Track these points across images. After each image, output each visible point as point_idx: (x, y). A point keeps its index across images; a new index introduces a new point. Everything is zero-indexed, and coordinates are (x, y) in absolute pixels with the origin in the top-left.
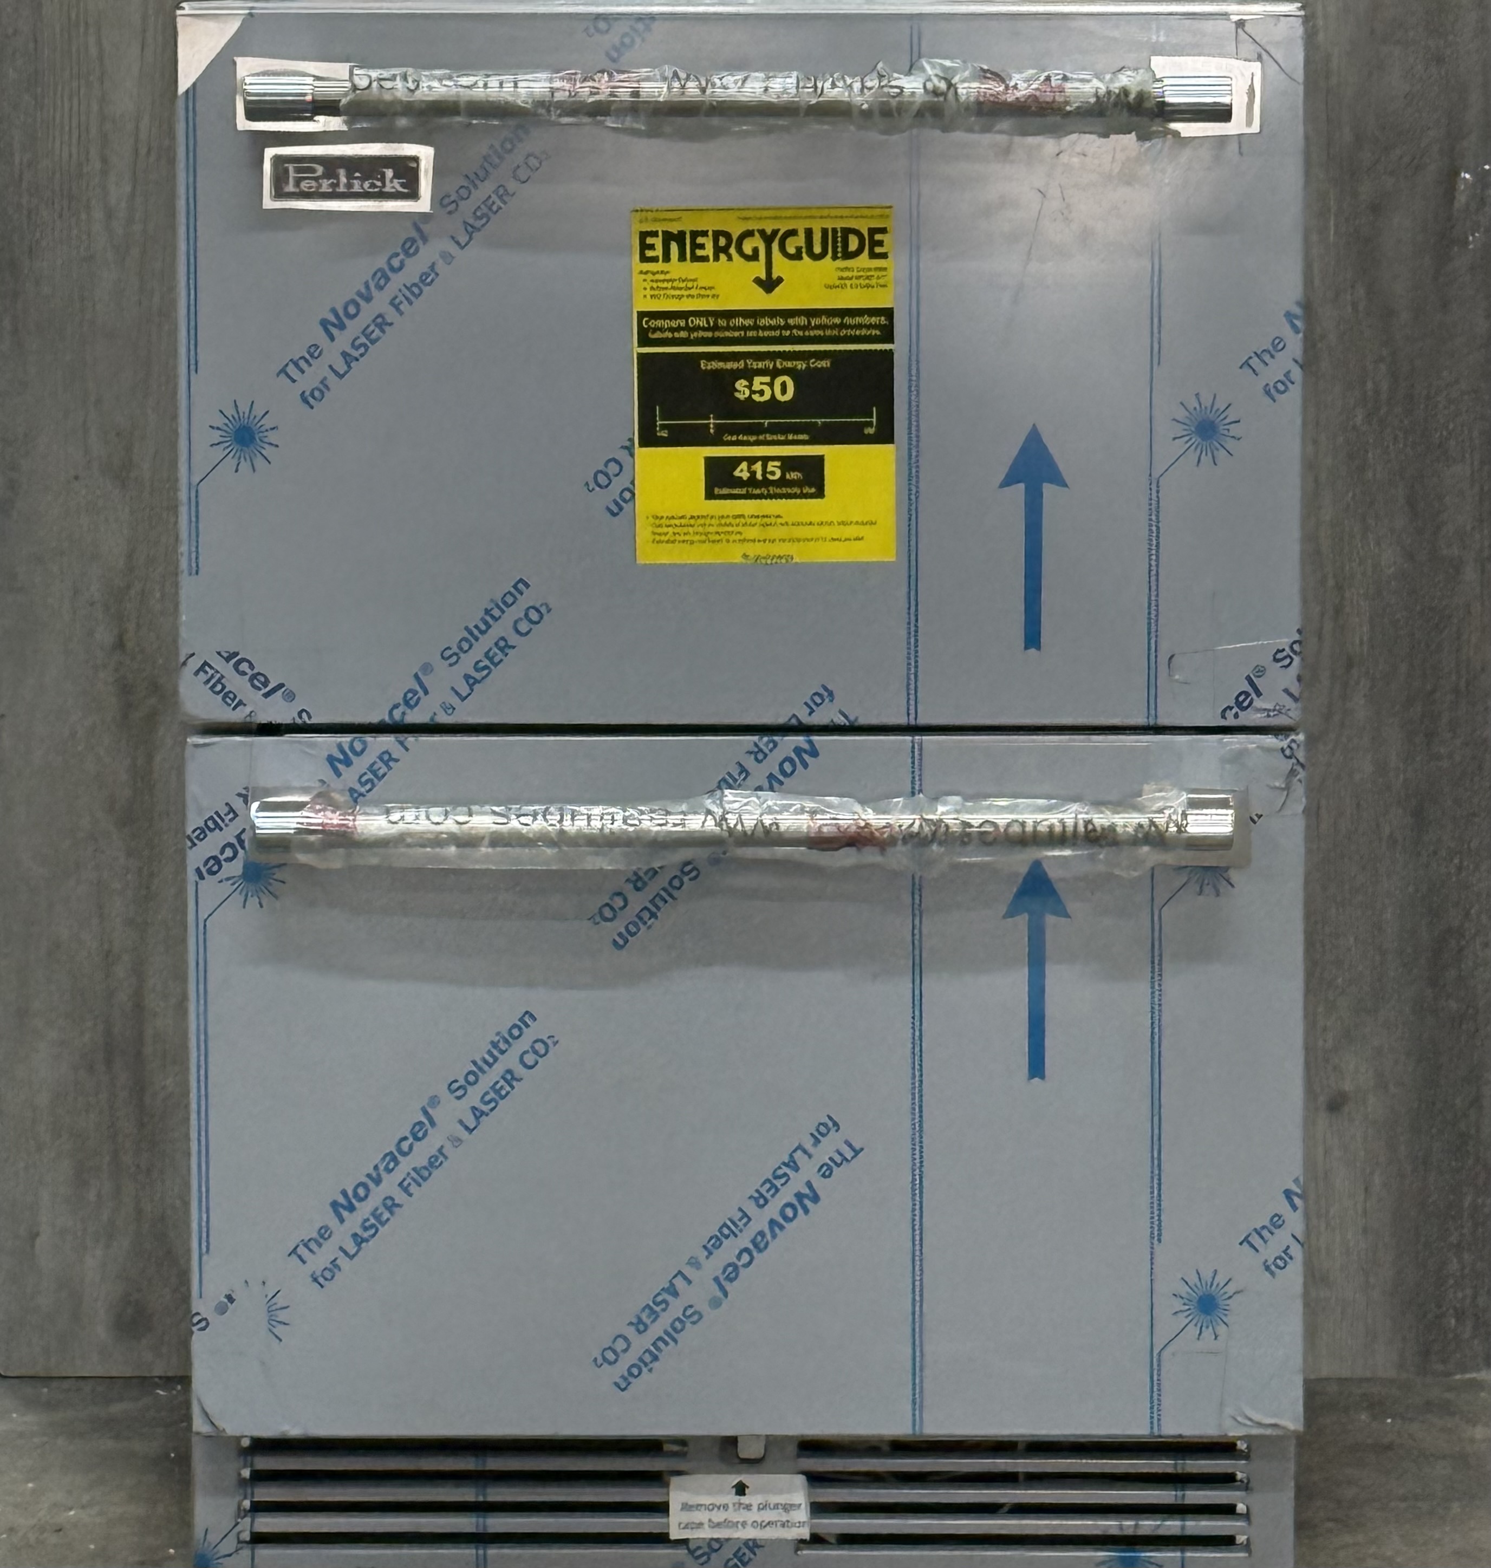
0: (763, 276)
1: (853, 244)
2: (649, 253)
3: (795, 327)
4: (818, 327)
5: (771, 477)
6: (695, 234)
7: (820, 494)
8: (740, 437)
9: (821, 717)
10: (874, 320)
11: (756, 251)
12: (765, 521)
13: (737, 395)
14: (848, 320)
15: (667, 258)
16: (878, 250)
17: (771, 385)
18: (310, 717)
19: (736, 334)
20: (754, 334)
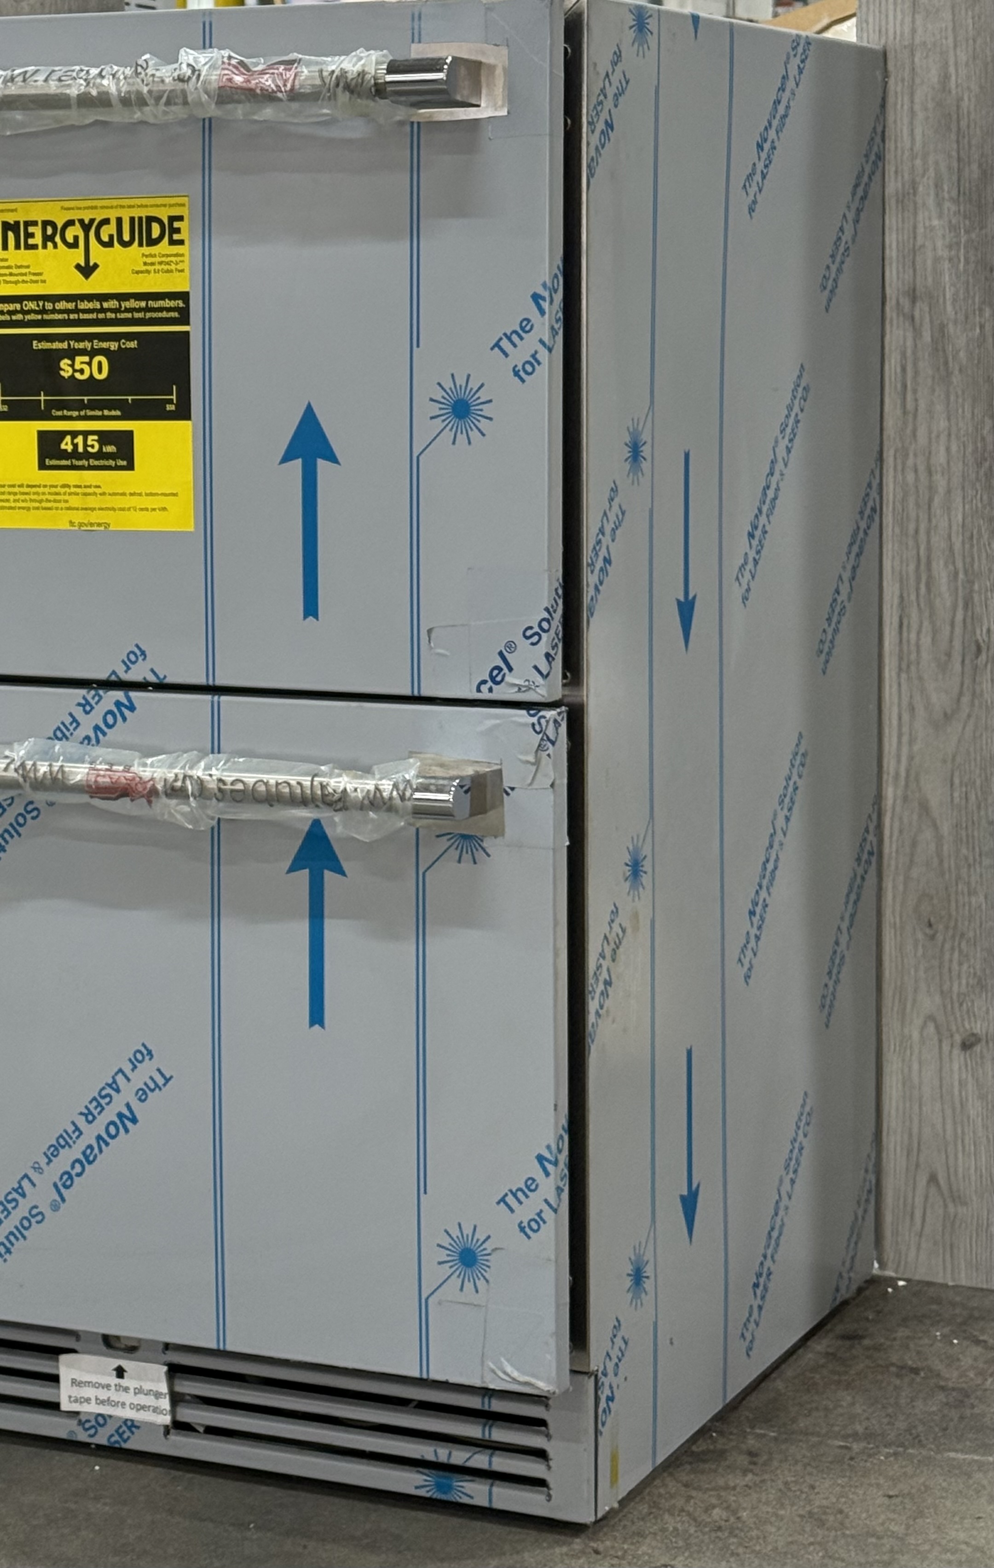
0: (83, 264)
1: (156, 231)
3: (109, 310)
4: (127, 310)
5: (90, 449)
7: (130, 467)
8: (65, 413)
9: (136, 674)
10: (172, 303)
11: (76, 238)
12: (85, 490)
13: (62, 373)
14: (151, 304)
15: (5, 246)
16: (176, 237)
17: (89, 364)
19: (60, 317)
20: (76, 316)
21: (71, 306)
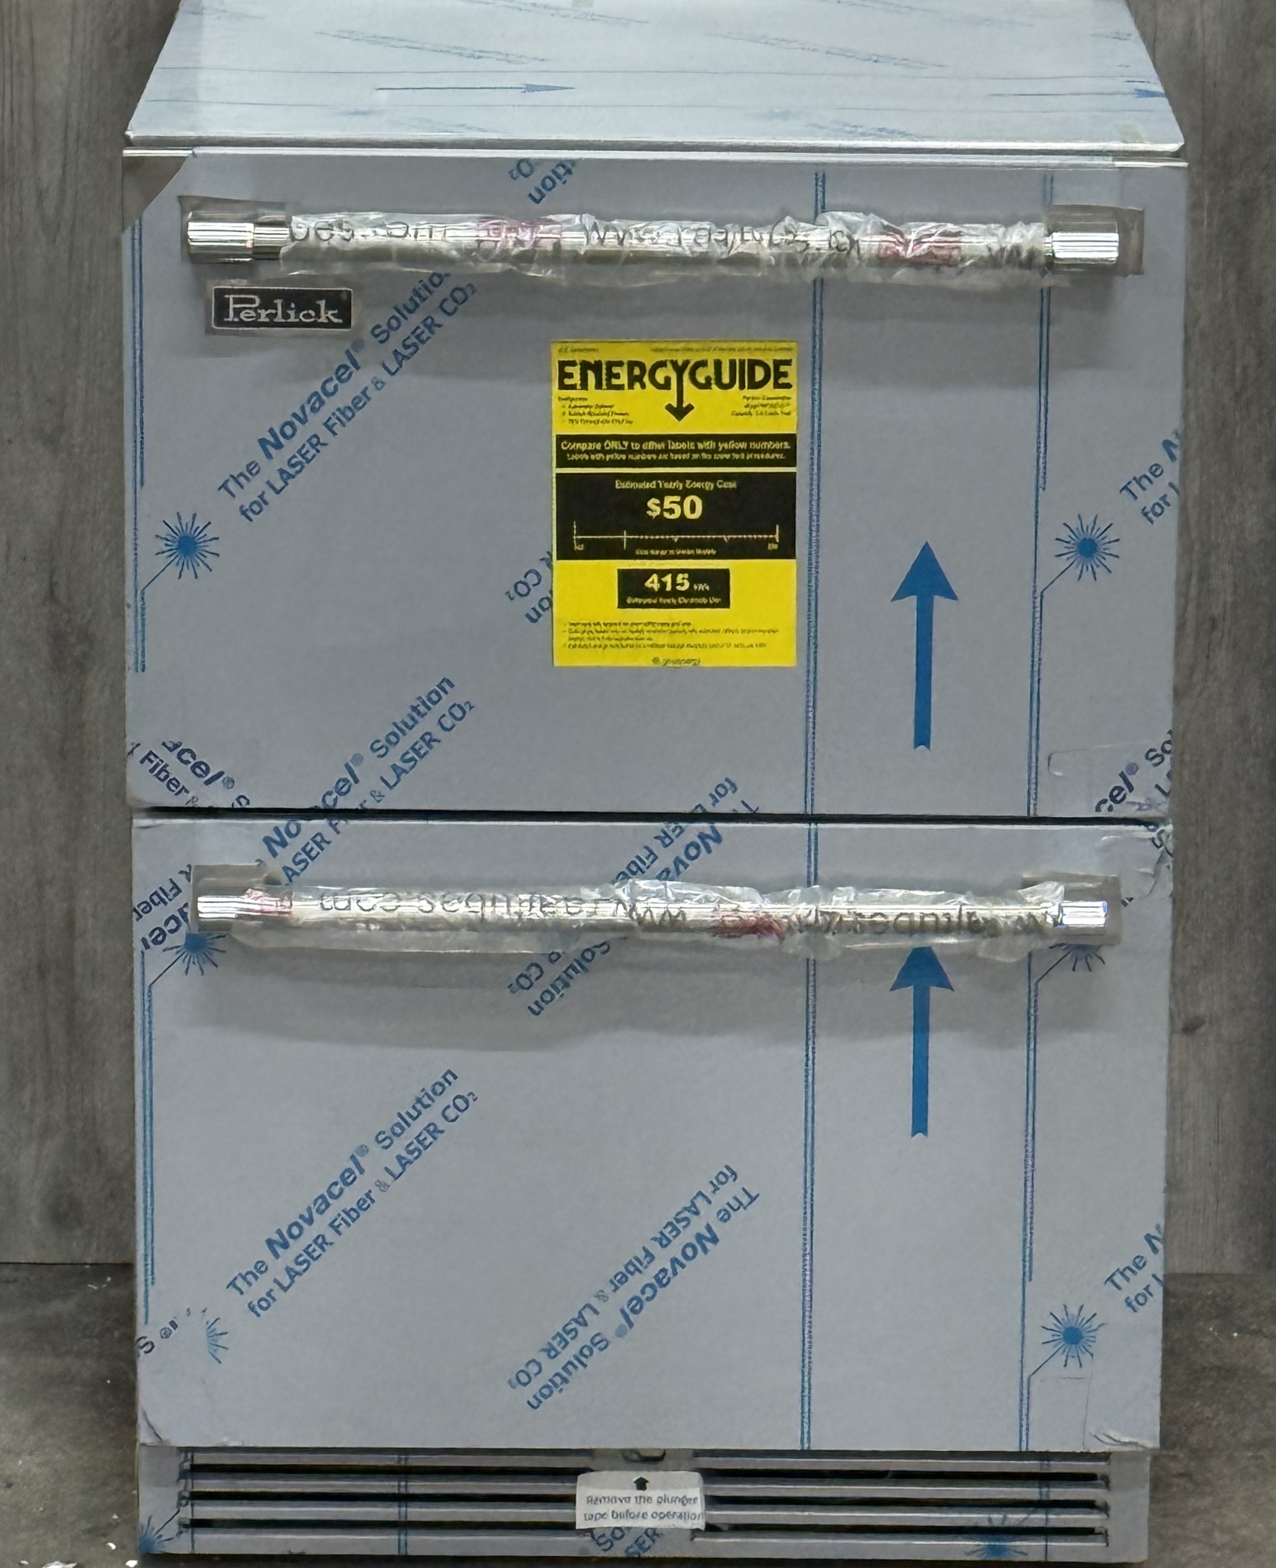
0: (675, 404)
1: (759, 374)
2: (567, 382)
3: (704, 450)
4: (724, 451)
5: (678, 588)
6: (610, 365)
7: (725, 603)
8: (652, 552)
9: (725, 806)
10: (778, 445)
11: (668, 380)
12: (673, 628)
13: (649, 513)
14: (754, 445)
15: (584, 385)
16: (782, 380)
17: (681, 504)
18: (248, 803)
19: (649, 457)
20: (665, 457)
21: (661, 446)
